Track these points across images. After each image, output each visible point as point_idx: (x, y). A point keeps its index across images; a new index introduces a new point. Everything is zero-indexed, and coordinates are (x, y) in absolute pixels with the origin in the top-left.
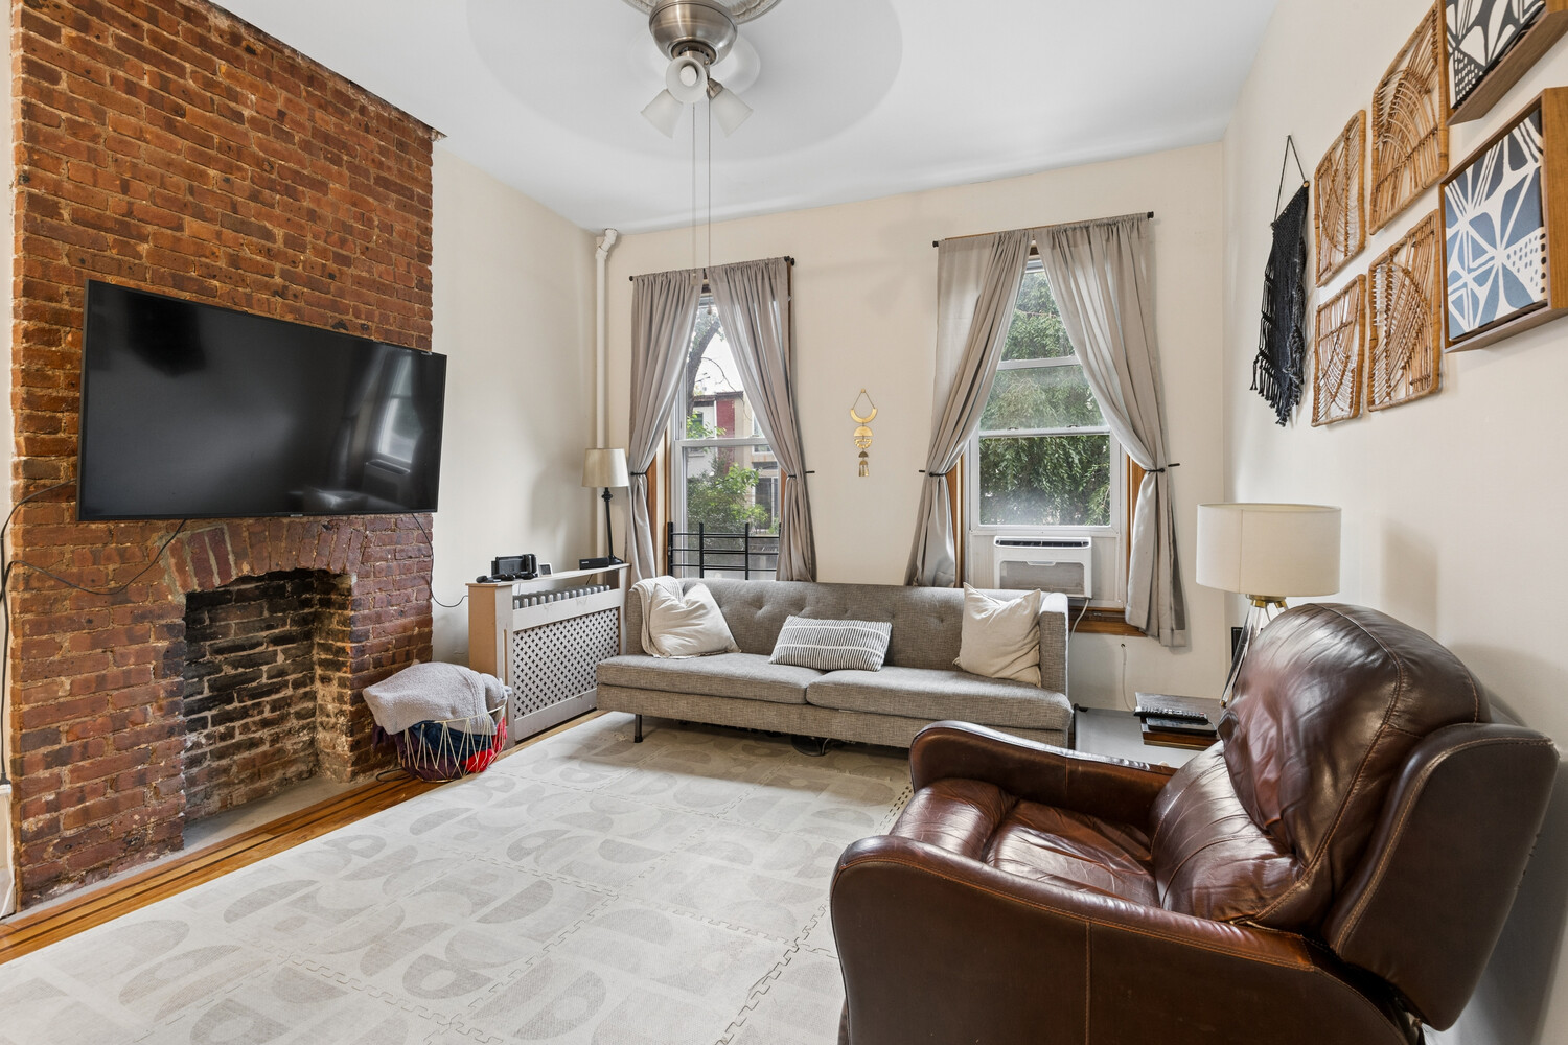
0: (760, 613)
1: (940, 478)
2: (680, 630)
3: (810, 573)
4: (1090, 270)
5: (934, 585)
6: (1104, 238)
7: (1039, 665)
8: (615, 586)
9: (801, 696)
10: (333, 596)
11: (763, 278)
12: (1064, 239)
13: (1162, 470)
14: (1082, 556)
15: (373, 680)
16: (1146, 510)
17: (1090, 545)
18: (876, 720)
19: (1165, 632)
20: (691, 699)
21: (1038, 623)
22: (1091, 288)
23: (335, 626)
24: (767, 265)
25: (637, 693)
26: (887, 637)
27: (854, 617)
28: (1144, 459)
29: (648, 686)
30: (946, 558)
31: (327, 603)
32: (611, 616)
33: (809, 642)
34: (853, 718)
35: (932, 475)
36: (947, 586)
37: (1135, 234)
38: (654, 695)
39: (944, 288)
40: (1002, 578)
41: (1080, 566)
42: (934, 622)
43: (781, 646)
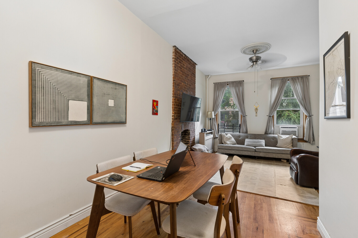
0: (240, 138)
1: (271, 117)
2: (229, 141)
3: (247, 132)
4: (298, 84)
5: (270, 134)
6: (301, 79)
7: (292, 146)
8: (212, 134)
9: (255, 150)
10: (187, 134)
11: (239, 84)
12: (294, 79)
13: (311, 116)
14: (296, 130)
15: (193, 145)
16: (308, 122)
17: (297, 128)
18: (268, 153)
19: (311, 142)
20: (235, 151)
21: (292, 140)
22: (299, 88)
23: (187, 138)
24: (240, 82)
25: (225, 150)
26: (264, 142)
27: (258, 139)
28: (307, 114)
29: (227, 149)
30: (272, 130)
31: (186, 135)
32: (212, 139)
33: (251, 143)
34: (264, 153)
35: (270, 116)
36: (272, 134)
37: (306, 79)
38: (228, 150)
39: (272, 86)
40: (282, 133)
41: (296, 131)
42: (272, 140)
43: (245, 143)
